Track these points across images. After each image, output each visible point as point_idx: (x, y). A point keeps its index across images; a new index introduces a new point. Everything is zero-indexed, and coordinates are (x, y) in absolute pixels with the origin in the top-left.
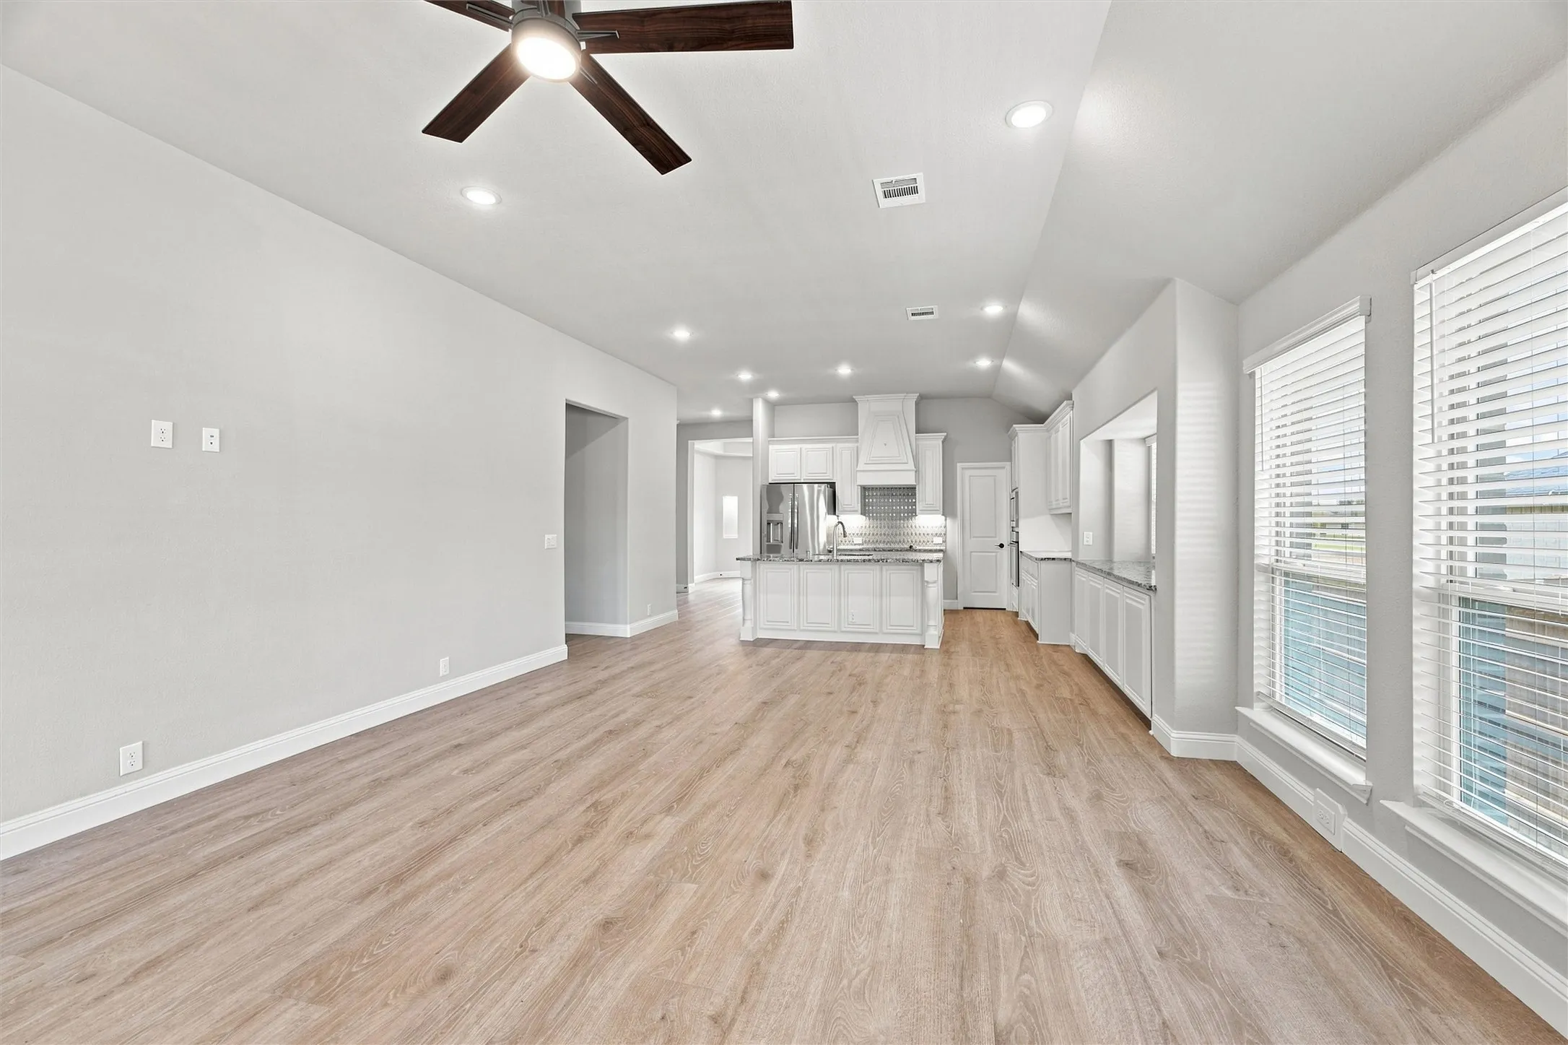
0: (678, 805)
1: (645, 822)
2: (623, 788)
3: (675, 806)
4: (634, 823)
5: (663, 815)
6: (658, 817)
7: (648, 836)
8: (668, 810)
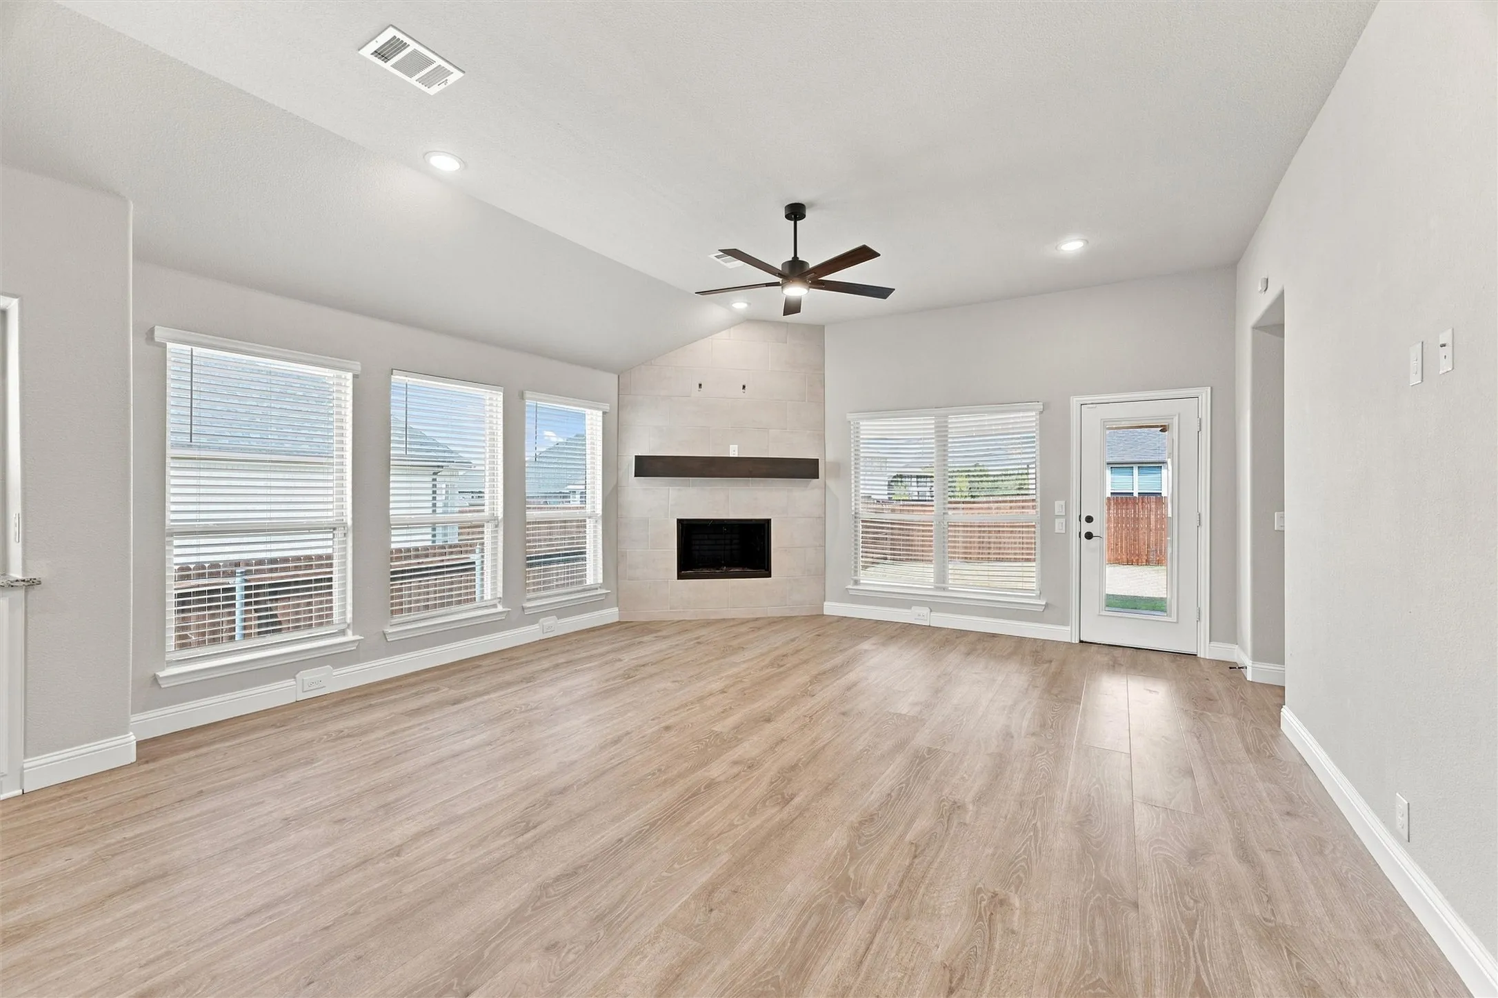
0: (700, 789)
1: (736, 776)
2: (755, 823)
3: (703, 787)
4: (746, 776)
5: (718, 780)
6: (722, 778)
7: (735, 763)
8: (711, 785)
